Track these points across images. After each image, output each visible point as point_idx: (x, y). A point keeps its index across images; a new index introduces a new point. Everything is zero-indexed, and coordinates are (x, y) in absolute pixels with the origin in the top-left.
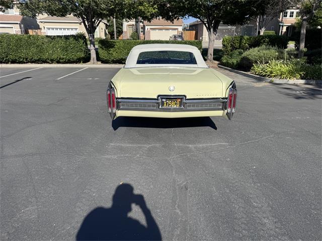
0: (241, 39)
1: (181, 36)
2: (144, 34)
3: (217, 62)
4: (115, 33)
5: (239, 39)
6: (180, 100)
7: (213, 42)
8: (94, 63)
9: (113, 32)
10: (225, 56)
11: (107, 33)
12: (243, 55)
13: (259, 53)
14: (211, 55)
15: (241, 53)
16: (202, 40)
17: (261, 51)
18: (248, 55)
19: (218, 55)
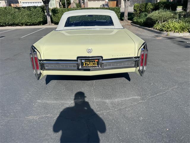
0: (146, 5)
1: (107, 5)
2: (84, 4)
3: (130, 21)
4: (66, 4)
5: (145, 5)
6: (97, 60)
7: (127, 8)
8: (49, 25)
9: (65, 3)
10: (136, 17)
11: (61, 4)
12: (147, 16)
13: (159, 14)
14: (126, 16)
15: (146, 15)
16: (121, 7)
17: (160, 13)
18: (151, 16)
19: (131, 16)
